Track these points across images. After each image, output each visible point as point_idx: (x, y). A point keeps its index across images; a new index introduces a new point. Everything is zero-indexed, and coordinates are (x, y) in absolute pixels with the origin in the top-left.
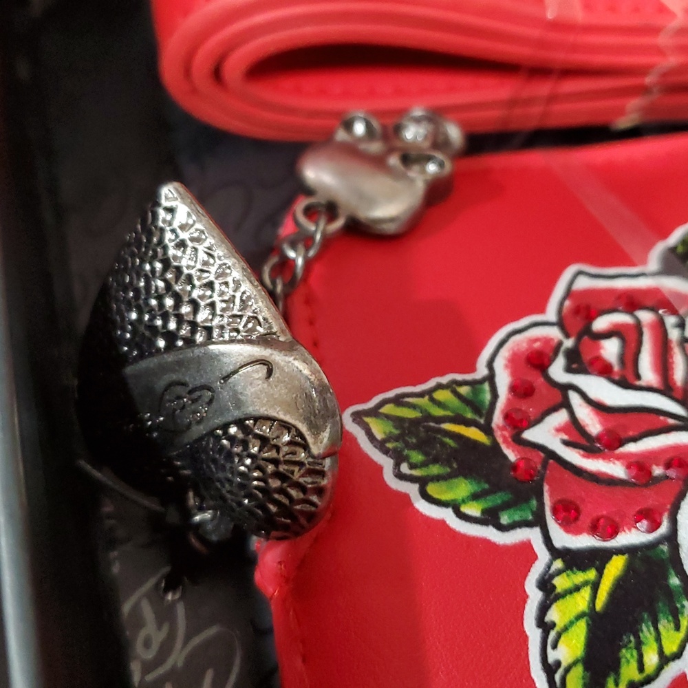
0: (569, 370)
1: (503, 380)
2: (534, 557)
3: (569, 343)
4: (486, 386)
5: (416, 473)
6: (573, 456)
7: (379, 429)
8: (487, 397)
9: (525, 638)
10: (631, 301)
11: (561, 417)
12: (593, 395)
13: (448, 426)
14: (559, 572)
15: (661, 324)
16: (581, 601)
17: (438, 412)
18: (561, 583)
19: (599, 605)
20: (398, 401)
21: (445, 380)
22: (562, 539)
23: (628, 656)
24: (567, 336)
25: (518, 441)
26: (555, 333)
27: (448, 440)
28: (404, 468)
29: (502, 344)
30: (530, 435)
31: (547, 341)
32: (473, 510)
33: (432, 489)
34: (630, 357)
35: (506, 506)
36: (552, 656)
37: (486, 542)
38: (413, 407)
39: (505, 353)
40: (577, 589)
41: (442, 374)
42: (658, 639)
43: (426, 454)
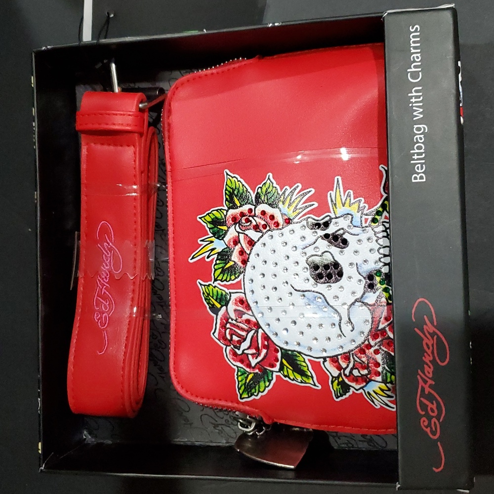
0: (239, 349)
1: (239, 364)
2: (280, 376)
3: (232, 346)
4: (239, 368)
5: (257, 392)
6: (260, 359)
7: (245, 395)
8: (242, 369)
9: (295, 384)
10: (224, 327)
11: (250, 357)
12: (246, 348)
13: (248, 381)
14: (283, 373)
15: (230, 323)
16: (290, 372)
17: (244, 382)
18: (286, 373)
19: (292, 369)
20: (239, 389)
21: (236, 377)
22: (277, 368)
23: (302, 368)
24: (230, 346)
25: (254, 368)
27: (251, 383)
28: (256, 394)
29: (229, 360)
30: (253, 365)
31: (230, 350)
32: (267, 384)
33: (261, 390)
34: (239, 336)
35: (268, 377)
37: (274, 384)
38: (241, 386)
39: (232, 361)
40: (287, 371)
41: (234, 376)
42: (301, 361)
43: (253, 388)
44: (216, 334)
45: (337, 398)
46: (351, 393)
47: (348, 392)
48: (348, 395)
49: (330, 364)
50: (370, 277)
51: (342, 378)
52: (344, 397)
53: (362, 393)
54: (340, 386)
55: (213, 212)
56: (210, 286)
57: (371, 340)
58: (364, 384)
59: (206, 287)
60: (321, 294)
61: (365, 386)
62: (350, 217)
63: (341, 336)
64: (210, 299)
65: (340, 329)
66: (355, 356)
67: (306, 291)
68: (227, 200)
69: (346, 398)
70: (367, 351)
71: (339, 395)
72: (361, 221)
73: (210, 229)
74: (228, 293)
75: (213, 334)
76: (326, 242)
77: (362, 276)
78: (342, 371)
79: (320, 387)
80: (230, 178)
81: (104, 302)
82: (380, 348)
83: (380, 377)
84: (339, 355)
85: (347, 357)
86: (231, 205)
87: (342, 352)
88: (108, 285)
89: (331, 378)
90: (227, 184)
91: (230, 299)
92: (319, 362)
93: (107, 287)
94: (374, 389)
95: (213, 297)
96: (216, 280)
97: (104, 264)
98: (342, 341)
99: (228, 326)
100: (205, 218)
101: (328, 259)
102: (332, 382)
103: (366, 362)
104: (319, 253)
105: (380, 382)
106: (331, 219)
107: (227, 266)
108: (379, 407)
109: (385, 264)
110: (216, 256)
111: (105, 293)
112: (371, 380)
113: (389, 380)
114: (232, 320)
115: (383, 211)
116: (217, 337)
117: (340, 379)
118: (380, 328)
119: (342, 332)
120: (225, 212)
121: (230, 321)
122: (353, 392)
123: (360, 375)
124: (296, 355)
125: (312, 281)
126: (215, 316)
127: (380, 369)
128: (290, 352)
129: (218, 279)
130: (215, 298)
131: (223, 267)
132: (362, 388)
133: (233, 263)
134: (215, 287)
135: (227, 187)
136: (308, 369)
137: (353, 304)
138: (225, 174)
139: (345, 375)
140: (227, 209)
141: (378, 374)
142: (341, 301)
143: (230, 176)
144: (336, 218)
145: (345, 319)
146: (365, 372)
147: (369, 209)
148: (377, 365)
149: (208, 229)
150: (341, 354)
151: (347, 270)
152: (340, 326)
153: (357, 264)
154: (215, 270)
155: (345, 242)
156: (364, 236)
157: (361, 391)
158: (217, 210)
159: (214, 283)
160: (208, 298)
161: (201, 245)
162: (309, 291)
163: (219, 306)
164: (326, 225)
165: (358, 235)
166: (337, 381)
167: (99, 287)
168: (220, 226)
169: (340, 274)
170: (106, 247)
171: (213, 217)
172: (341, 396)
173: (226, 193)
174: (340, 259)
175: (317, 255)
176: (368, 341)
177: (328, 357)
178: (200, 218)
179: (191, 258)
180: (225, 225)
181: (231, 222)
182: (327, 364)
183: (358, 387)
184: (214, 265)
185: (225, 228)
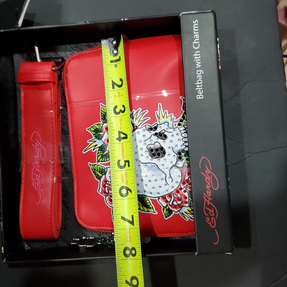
3: (109, 196)
10: (104, 186)
16: (141, 207)
19: (142, 205)
26: (107, 197)
29: (107, 204)
31: (108, 199)
36: (146, 211)
39: (109, 204)
41: (111, 213)
44: (100, 191)
45: (166, 218)
46: (173, 214)
47: (171, 214)
48: (172, 215)
49: (162, 200)
50: (179, 153)
51: (168, 207)
52: (170, 217)
53: (179, 214)
54: (167, 211)
55: (95, 126)
56: (96, 165)
57: (182, 186)
58: (180, 209)
59: (93, 166)
60: (155, 164)
61: (180, 210)
62: (167, 123)
63: (166, 185)
64: (96, 172)
65: (166, 181)
66: (174, 195)
67: (147, 163)
68: (102, 119)
69: (171, 217)
70: (180, 192)
71: (167, 216)
72: (173, 125)
73: (94, 134)
74: (106, 168)
75: (99, 190)
76: (156, 137)
77: (175, 153)
78: (168, 203)
79: (157, 213)
80: (103, 107)
81: (37, 176)
82: (187, 189)
83: (188, 204)
84: (166, 195)
85: (170, 195)
86: (105, 121)
87: (167, 193)
88: (39, 166)
89: (162, 207)
90: (102, 111)
91: (107, 171)
92: (156, 200)
93: (38, 167)
94: (185, 211)
95: (97, 171)
96: (98, 162)
97: (36, 155)
98: (167, 187)
99: (107, 185)
100: (91, 129)
101: (157, 146)
102: (163, 210)
103: (180, 197)
104: (153, 143)
105: (187, 207)
106: (158, 125)
107: (104, 154)
108: (188, 220)
109: (186, 146)
110: (98, 149)
111: (37, 170)
112: (183, 206)
113: (192, 205)
114: (109, 182)
115: (183, 120)
116: (101, 192)
117: (167, 208)
118: (186, 179)
119: (167, 183)
120: (101, 125)
121: (107, 182)
122: (174, 213)
123: (177, 204)
124: (144, 197)
125: (150, 158)
126: (99, 181)
127: (187, 200)
128: (140, 196)
129: (100, 161)
130: (98, 171)
131: (102, 154)
132: (179, 211)
133: (108, 152)
134: (98, 165)
135: (102, 112)
136: (150, 204)
137: (172, 168)
138: (101, 105)
139: (170, 205)
140: (102, 123)
141: (186, 203)
142: (165, 167)
143: (103, 106)
144: (160, 124)
145: (168, 176)
146: (180, 202)
147: (176, 119)
148: (186, 198)
149: (93, 135)
150: (167, 194)
151: (167, 151)
152: (166, 180)
153: (172, 147)
154: (98, 156)
155: (166, 136)
156: (175, 133)
157: (178, 212)
158: (97, 125)
159: (97, 163)
160: (95, 172)
161: (89, 143)
162: (149, 163)
163: (101, 175)
164: (156, 128)
165: (172, 132)
166: (166, 209)
167: (34, 168)
168: (99, 132)
169: (164, 153)
170: (37, 146)
171: (95, 128)
172: (168, 216)
173: (101, 115)
174: (163, 145)
175: (152, 144)
176: (180, 186)
177: (161, 197)
178: (88, 129)
179: (84, 151)
180: (102, 132)
181: (105, 130)
182: (160, 200)
183: (176, 210)
184: (97, 154)
185: (102, 133)
